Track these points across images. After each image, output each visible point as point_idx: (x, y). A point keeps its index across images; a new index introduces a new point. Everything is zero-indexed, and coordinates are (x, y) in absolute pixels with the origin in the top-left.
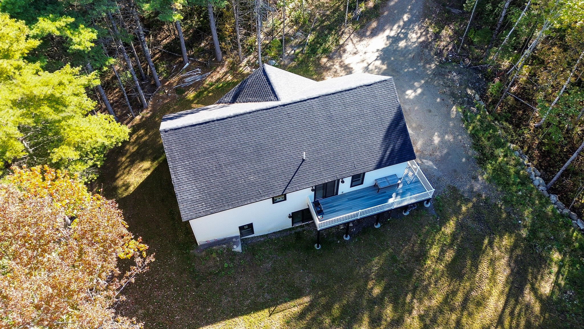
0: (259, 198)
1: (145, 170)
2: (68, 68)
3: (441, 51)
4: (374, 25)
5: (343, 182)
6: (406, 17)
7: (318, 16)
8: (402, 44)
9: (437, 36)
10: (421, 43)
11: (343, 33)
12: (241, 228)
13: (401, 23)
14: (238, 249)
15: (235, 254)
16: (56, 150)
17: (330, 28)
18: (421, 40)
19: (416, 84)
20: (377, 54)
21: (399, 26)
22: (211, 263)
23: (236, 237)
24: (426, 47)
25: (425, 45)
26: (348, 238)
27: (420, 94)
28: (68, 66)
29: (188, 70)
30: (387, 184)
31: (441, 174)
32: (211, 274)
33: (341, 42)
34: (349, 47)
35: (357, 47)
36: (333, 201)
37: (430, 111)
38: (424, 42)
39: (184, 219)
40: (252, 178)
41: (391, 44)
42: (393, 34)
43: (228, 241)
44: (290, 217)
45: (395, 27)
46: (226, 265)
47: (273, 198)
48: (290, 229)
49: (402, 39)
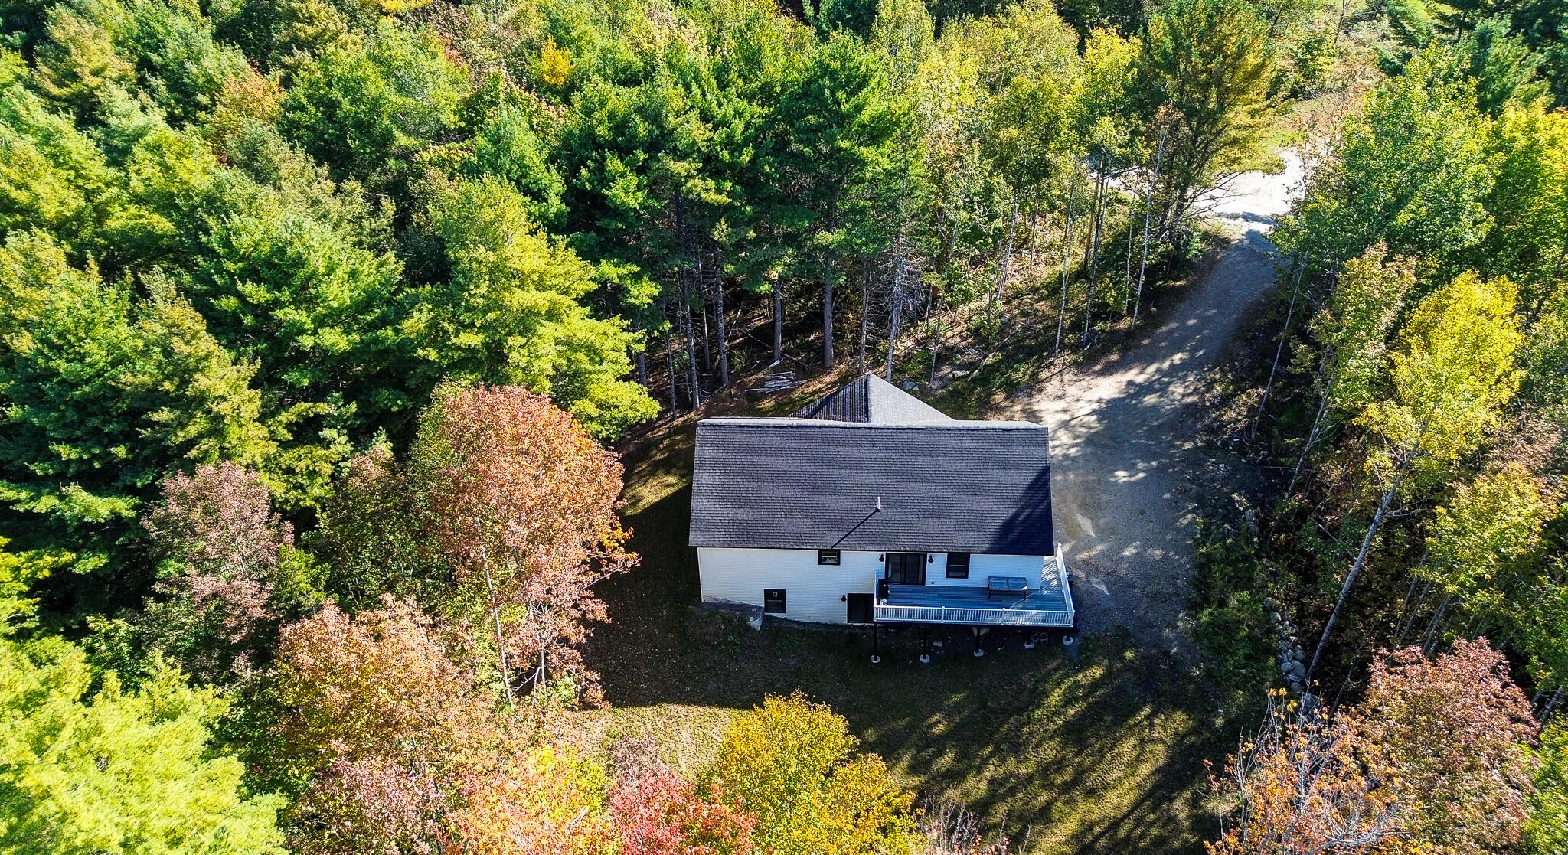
0: (799, 544)
1: (668, 486)
2: (617, 319)
3: (1222, 426)
4: (1114, 357)
5: (931, 560)
6: (1177, 358)
7: (1018, 328)
8: (1150, 399)
9: (1225, 401)
10: (1188, 406)
11: (1051, 364)
12: (768, 593)
13: (1166, 365)
14: (755, 623)
15: (750, 629)
16: (577, 402)
17: (1029, 352)
18: (1189, 400)
19: (1140, 465)
20: (1095, 406)
21: (1158, 370)
22: (711, 629)
23: (758, 608)
24: (1194, 415)
25: (1193, 411)
26: (927, 660)
27: (1139, 482)
28: (618, 317)
29: (775, 369)
30: (1005, 588)
31: (1112, 604)
32: (706, 643)
33: (1043, 376)
34: (1052, 387)
35: (1067, 387)
36: (913, 591)
37: (1142, 513)
38: (1193, 404)
39: (692, 543)
40: (796, 514)
41: (1131, 396)
42: (1140, 379)
43: (745, 609)
44: (843, 599)
45: (1152, 369)
46: (730, 638)
47: (820, 551)
48: (843, 626)
49: (1154, 391)
